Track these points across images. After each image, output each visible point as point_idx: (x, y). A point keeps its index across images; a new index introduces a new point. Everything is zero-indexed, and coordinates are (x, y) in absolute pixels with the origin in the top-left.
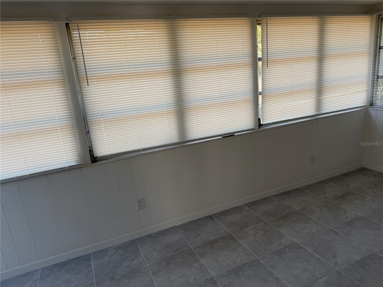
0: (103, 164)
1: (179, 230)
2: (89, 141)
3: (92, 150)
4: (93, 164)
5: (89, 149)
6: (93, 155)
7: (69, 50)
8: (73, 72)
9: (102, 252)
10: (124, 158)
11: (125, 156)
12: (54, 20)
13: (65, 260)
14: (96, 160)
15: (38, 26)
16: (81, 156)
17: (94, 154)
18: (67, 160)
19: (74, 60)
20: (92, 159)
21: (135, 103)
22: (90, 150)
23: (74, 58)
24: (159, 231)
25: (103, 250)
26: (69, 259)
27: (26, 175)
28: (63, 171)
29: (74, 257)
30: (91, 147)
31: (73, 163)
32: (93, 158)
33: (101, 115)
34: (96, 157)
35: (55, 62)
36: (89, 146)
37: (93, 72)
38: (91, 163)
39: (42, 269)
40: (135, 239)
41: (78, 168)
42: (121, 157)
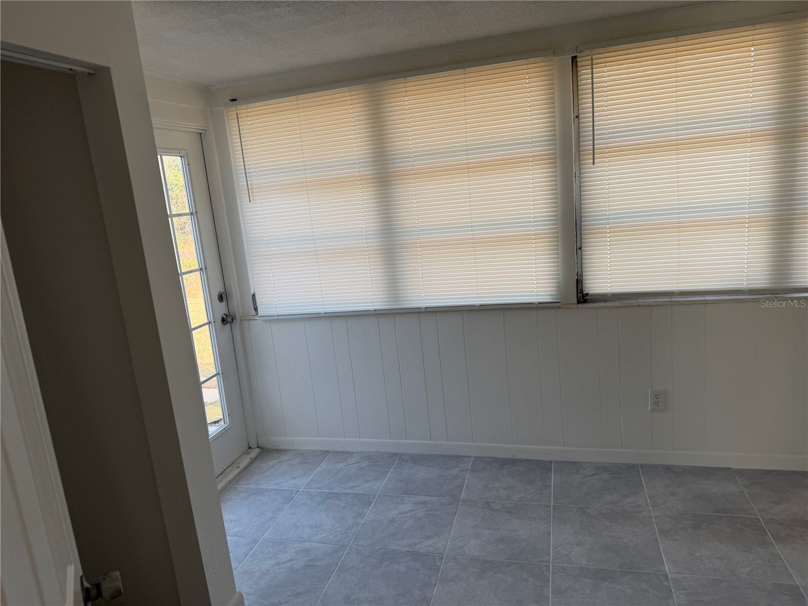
0: (597, 308)
1: (737, 477)
2: (579, 264)
3: (582, 281)
4: (580, 305)
5: (577, 277)
6: (582, 290)
7: (571, 103)
8: (572, 141)
9: (574, 466)
10: (638, 304)
11: (642, 301)
12: (555, 54)
13: (510, 456)
14: (586, 299)
15: (529, 68)
16: (561, 289)
17: (583, 287)
18: (537, 291)
19: (576, 120)
20: (579, 296)
21: (678, 199)
22: (577, 279)
23: (577, 117)
24: (691, 467)
25: (575, 463)
26: (517, 457)
27: (474, 306)
28: (529, 308)
29: (525, 458)
30: (580, 276)
31: (547, 299)
32: (581, 294)
33: (609, 219)
34: (587, 294)
35: (546, 126)
36: (577, 273)
37: (607, 139)
38: (576, 303)
39: (475, 457)
40: (638, 464)
41: (553, 308)
42: (634, 302)
